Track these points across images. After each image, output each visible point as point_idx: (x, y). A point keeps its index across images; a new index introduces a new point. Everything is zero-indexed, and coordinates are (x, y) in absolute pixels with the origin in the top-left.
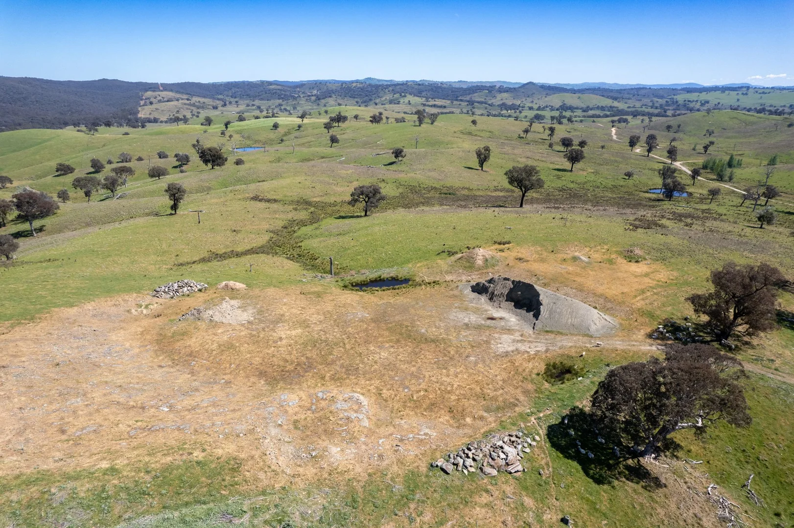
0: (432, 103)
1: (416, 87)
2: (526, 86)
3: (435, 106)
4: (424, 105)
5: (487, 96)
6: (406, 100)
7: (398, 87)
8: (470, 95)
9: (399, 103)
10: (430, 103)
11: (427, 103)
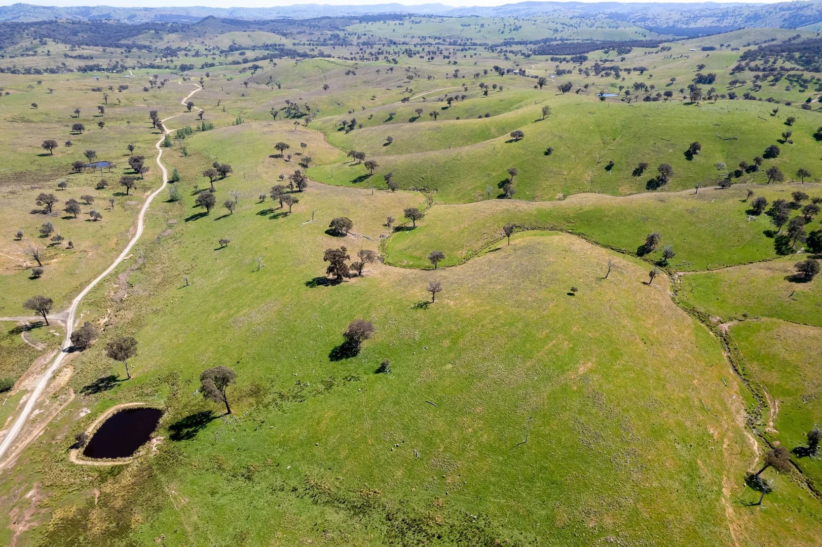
0: (79, 52)
1: (70, 26)
2: (206, 21)
3: (80, 57)
4: (66, 56)
5: (153, 39)
6: (45, 49)
7: (44, 27)
8: (134, 38)
9: (35, 54)
10: (74, 54)
11: (70, 53)
